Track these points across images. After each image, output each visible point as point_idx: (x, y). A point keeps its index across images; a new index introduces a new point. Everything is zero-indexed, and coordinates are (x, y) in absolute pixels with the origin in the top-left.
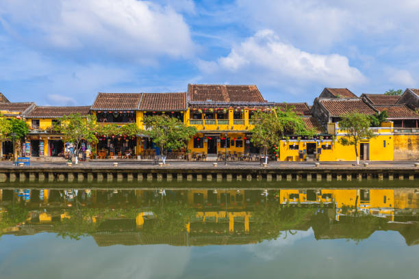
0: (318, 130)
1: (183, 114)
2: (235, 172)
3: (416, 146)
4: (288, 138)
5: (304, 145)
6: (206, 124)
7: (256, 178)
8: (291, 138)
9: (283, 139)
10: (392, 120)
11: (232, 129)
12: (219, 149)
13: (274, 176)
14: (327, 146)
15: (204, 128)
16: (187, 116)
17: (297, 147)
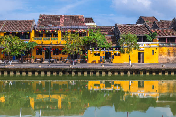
0: (114, 43)
1: (29, 34)
2: (52, 70)
3: (173, 54)
4: (94, 49)
5: (103, 54)
6: (44, 40)
7: (65, 74)
8: (95, 49)
9: (90, 50)
10: (158, 38)
11: (60, 43)
12: (52, 56)
13: (76, 73)
14: (117, 54)
15: (42, 43)
16: (32, 35)
17: (99, 55)
